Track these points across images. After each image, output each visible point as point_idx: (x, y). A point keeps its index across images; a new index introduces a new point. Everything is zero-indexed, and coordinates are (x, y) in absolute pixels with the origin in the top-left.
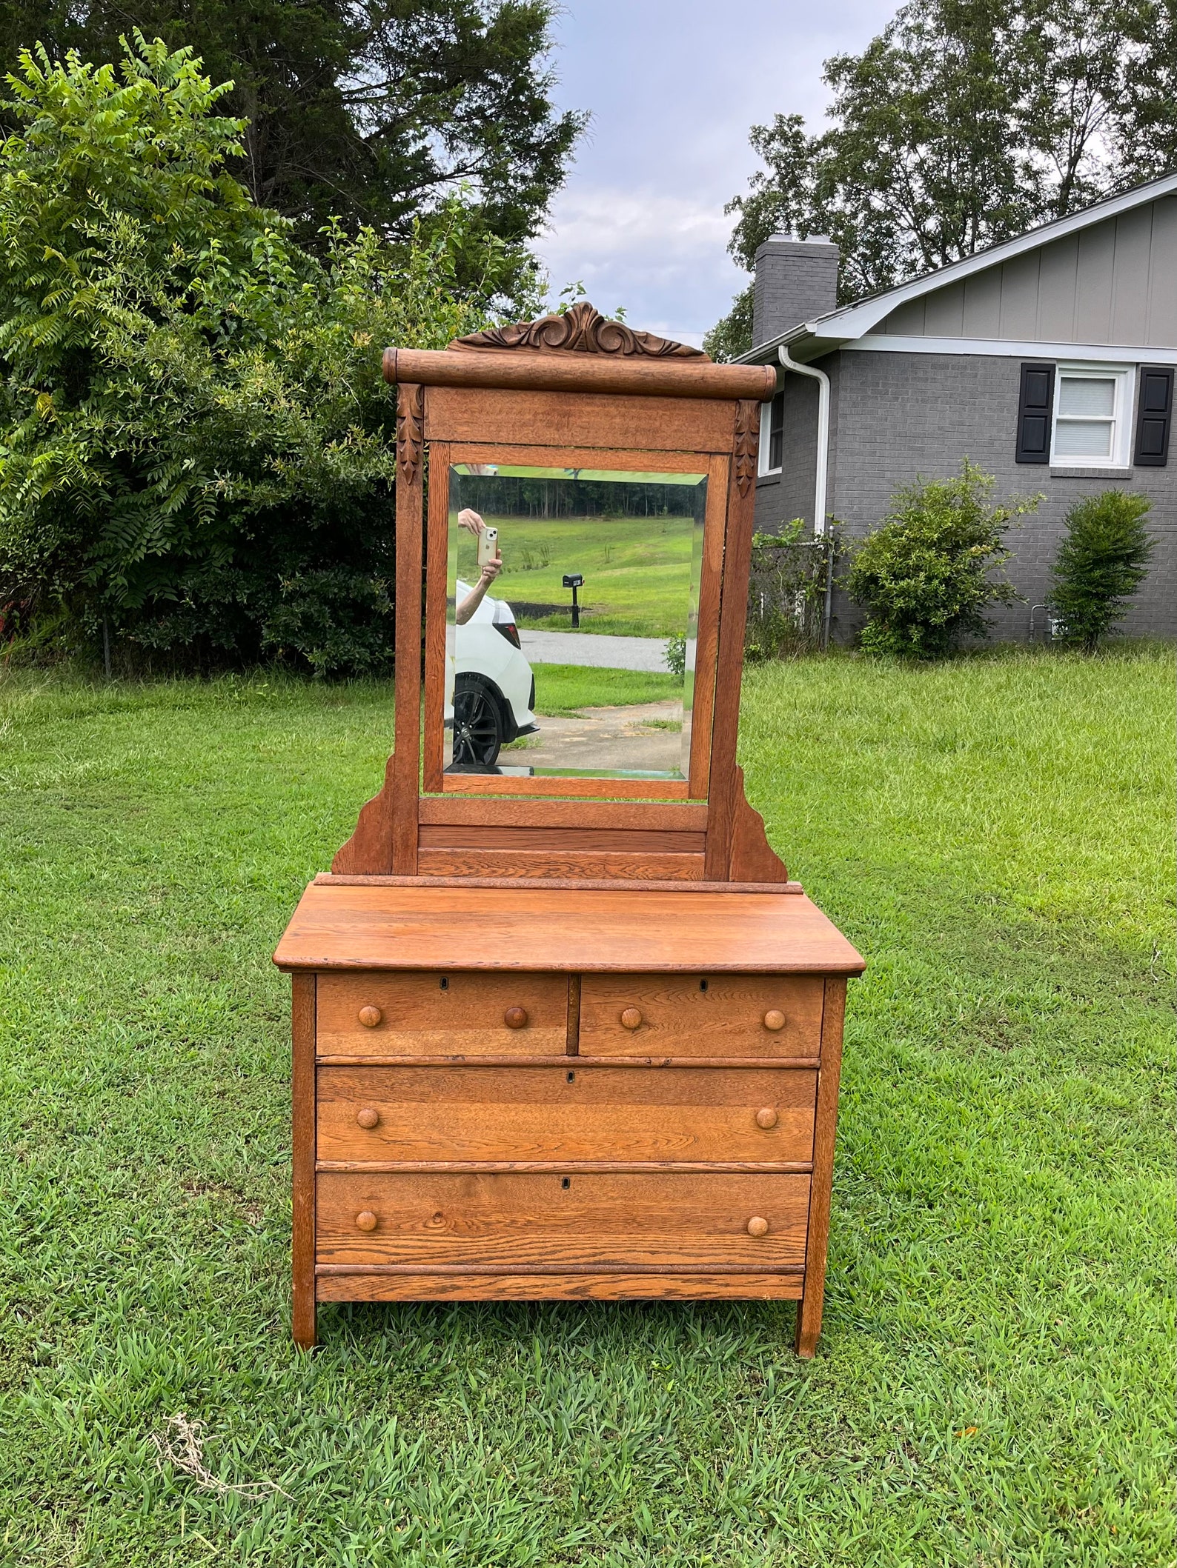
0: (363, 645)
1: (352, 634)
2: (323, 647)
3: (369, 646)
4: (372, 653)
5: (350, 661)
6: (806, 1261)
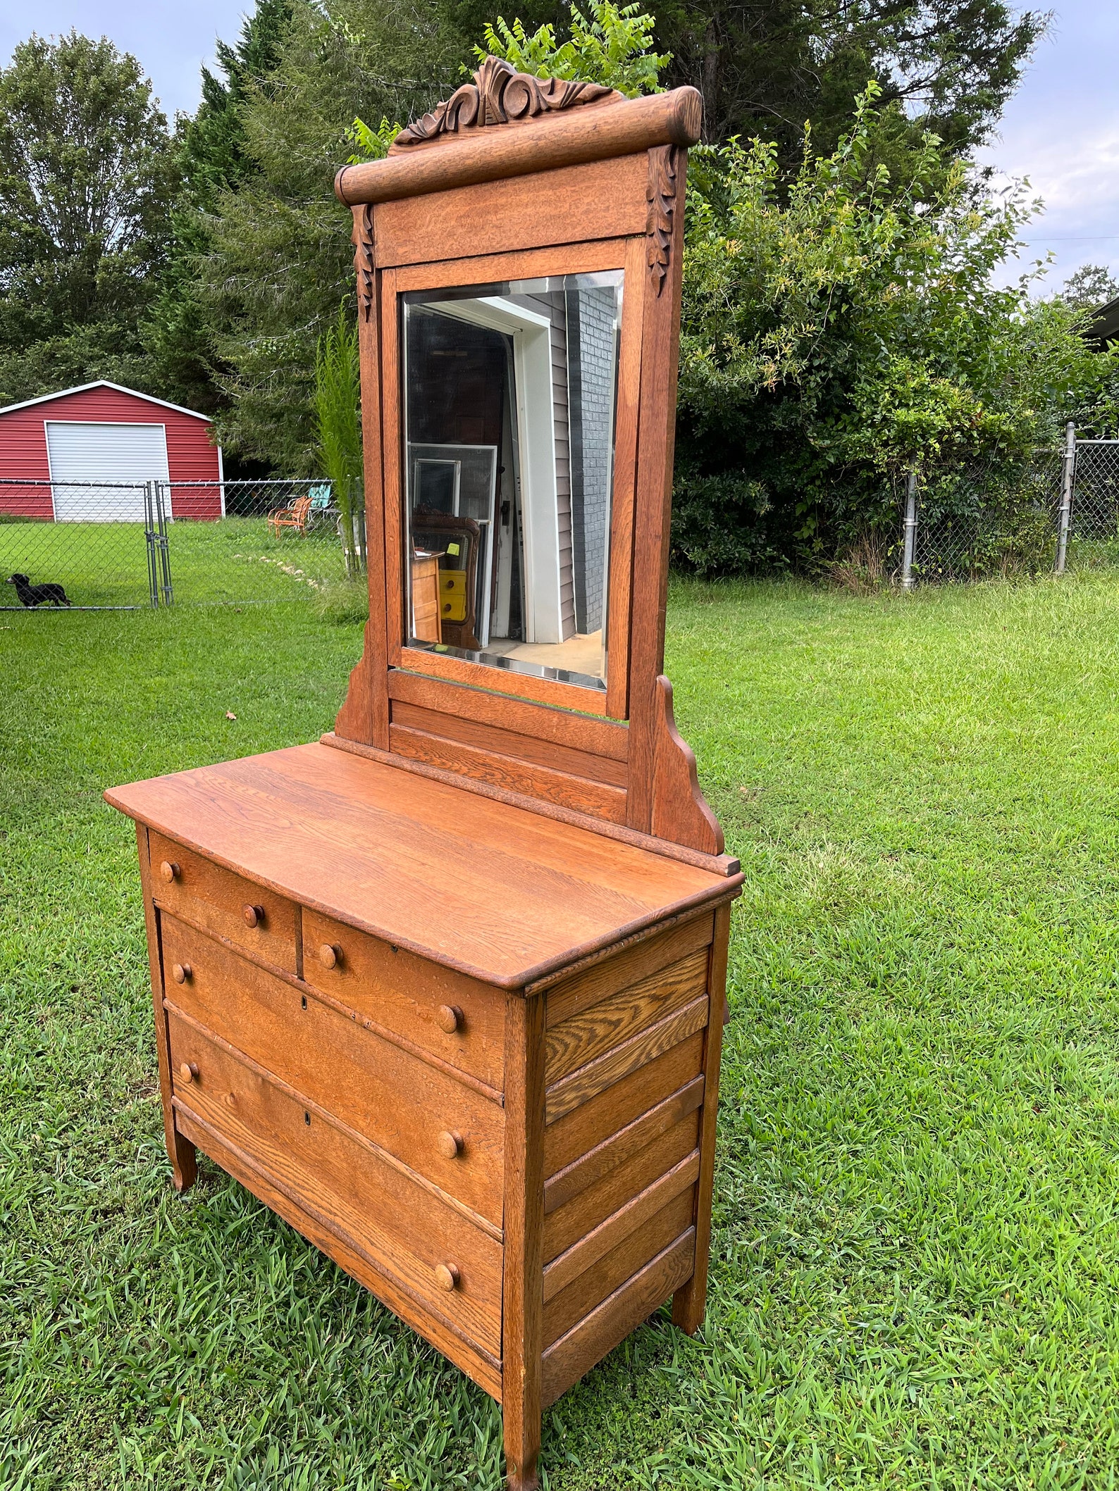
0: (746, 545)
1: (737, 535)
2: (705, 547)
3: (752, 546)
4: (754, 553)
5: (730, 559)
6: (502, 1358)
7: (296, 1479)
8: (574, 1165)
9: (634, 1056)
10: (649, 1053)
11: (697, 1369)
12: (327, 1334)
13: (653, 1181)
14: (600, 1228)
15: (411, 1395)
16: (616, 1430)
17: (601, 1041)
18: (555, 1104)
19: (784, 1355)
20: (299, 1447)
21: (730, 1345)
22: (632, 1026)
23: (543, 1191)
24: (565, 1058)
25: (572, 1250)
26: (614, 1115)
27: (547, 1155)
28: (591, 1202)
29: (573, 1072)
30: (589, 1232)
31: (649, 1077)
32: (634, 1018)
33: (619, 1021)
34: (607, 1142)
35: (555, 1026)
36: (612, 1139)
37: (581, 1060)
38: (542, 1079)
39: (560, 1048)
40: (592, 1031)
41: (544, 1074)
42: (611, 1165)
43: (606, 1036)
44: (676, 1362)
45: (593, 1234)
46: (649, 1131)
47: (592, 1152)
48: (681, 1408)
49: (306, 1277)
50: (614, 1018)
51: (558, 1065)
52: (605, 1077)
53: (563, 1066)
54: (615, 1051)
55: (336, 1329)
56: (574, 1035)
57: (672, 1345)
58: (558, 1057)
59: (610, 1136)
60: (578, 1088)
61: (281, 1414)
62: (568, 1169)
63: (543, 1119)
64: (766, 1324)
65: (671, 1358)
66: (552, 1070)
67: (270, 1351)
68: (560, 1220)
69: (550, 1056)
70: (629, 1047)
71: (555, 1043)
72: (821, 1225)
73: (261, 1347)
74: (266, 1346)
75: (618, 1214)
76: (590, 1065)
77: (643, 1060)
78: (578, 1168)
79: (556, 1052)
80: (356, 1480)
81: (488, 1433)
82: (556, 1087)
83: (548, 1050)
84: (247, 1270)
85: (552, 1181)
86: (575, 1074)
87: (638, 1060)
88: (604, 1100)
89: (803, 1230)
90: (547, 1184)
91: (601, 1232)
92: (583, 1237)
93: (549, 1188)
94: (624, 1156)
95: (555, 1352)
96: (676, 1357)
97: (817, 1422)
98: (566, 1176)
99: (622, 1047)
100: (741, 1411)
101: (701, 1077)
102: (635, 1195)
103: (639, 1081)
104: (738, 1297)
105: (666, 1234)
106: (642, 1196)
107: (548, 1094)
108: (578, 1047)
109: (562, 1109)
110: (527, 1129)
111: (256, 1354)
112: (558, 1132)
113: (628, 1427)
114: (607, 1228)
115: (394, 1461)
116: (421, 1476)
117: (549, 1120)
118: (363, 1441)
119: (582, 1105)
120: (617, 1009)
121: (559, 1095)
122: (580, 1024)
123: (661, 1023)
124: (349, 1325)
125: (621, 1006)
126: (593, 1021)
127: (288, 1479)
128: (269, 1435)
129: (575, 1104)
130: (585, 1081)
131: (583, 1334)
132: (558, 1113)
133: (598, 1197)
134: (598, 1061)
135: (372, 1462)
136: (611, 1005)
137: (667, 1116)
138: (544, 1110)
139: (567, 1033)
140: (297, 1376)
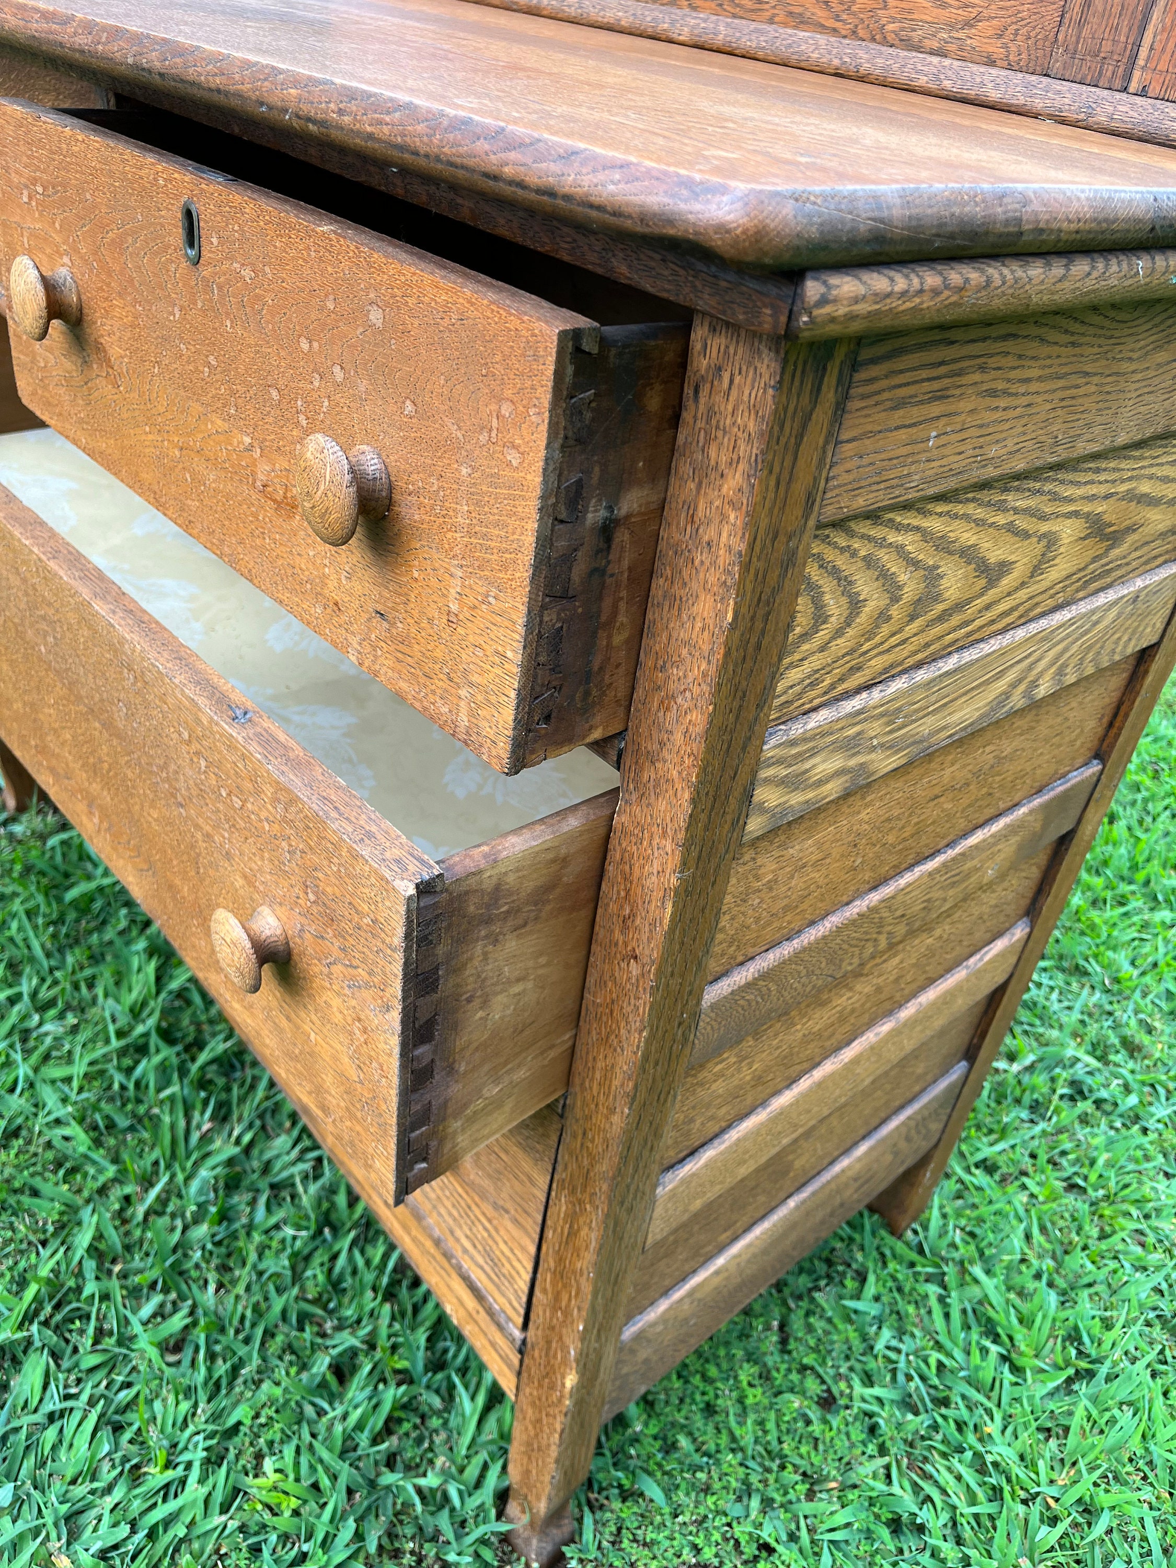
6: (525, 1326)
7: (68, 1432)
8: (787, 950)
9: (1001, 685)
10: (1034, 684)
11: (911, 1309)
12: (204, 1121)
13: (931, 981)
14: (805, 1084)
15: (341, 1278)
16: (747, 1433)
17: (942, 618)
18: (782, 782)
19: (1085, 1306)
20: (93, 1360)
21: (977, 1270)
22: (1022, 594)
23: (696, 1015)
24: (842, 644)
25: (733, 1135)
26: (909, 831)
27: (724, 921)
28: (800, 1029)
29: (848, 695)
30: (777, 1092)
31: (1007, 747)
32: (1036, 570)
33: (1004, 567)
34: (874, 898)
35: (839, 524)
36: (887, 891)
37: (878, 663)
38: (767, 691)
39: (835, 607)
40: (932, 576)
41: (774, 677)
42: (869, 949)
43: (959, 606)
44: (871, 1288)
45: (786, 1098)
46: (968, 876)
47: (834, 920)
48: (877, 1391)
49: (189, 1003)
50: (994, 556)
51: (816, 662)
52: (925, 727)
53: (826, 669)
54: (969, 655)
55: (222, 1116)
56: (885, 576)
57: (862, 1248)
58: (823, 634)
59: (884, 881)
60: (851, 746)
61: (71, 1283)
62: (771, 958)
63: (739, 823)
64: (1043, 1230)
65: (862, 1278)
66: (794, 675)
67: (81, 1140)
68: (721, 1074)
69: (802, 622)
70: (1003, 653)
71: (827, 585)
72: (1132, 1048)
73: (67, 1132)
74: (74, 1130)
75: (848, 1054)
76: (899, 684)
77: (1017, 700)
78: (797, 957)
79: (820, 617)
80: (189, 1465)
81: (481, 1399)
82: (797, 729)
83: (803, 604)
84: (88, 972)
85: (724, 987)
86: (855, 703)
87: (1007, 695)
88: (898, 790)
89: (1100, 1051)
90: (713, 994)
91: (805, 1096)
92: (764, 1103)
93: (713, 1007)
94: (901, 929)
95: (653, 1325)
96: (871, 1278)
97: (1150, 1463)
98: (764, 976)
99: (986, 648)
100: (998, 1416)
101: (1095, 767)
102: (890, 1013)
103: (984, 755)
104: (988, 1167)
105: (919, 1078)
106: (906, 1013)
107: (772, 746)
108: (883, 616)
109: (797, 799)
110: (687, 846)
111: (57, 1142)
112: (768, 864)
113: (771, 1426)
114: (820, 1085)
115: (274, 1433)
116: (325, 1482)
117: (755, 825)
118: (222, 1368)
119: (846, 795)
120: (1010, 528)
121: (800, 758)
122: (908, 540)
123: (1083, 607)
124: (248, 1111)
125: (1022, 523)
126: (943, 545)
127: (51, 1435)
128: (35, 1328)
129: (832, 789)
130: (875, 728)
131: (717, 1281)
132: (784, 809)
133: (819, 1020)
134: (922, 675)
135: (231, 1421)
136: (1001, 507)
137: (1008, 849)
138: (748, 796)
139: (869, 562)
140: (127, 1199)
